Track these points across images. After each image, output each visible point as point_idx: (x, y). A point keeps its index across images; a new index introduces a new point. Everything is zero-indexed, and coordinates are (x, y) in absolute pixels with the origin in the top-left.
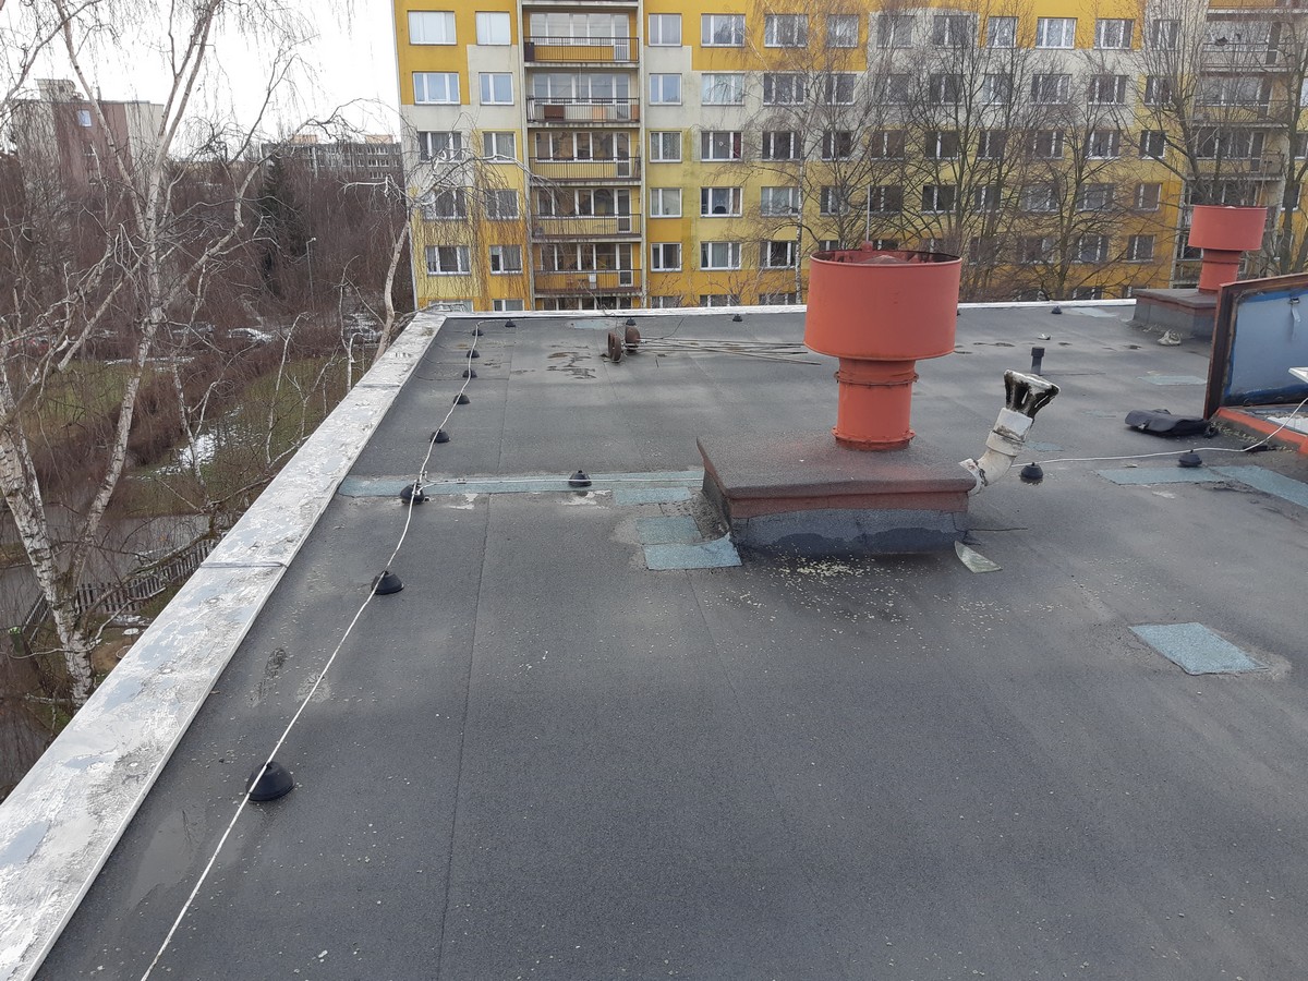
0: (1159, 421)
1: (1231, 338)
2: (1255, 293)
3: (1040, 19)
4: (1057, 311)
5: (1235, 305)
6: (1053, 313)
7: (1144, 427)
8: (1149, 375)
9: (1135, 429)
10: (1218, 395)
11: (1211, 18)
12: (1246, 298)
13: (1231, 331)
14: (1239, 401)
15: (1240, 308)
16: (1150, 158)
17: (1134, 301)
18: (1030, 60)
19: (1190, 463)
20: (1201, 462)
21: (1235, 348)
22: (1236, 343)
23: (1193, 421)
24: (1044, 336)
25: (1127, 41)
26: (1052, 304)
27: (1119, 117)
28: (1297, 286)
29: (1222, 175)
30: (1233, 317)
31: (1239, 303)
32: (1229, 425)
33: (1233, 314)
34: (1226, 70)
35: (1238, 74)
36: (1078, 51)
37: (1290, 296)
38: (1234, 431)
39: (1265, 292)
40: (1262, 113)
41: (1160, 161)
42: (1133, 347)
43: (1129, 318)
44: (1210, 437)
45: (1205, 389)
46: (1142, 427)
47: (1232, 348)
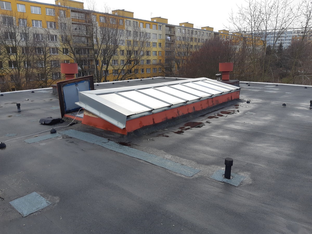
0: (48, 121)
1: (63, 96)
2: (66, 84)
3: (33, 20)
4: (33, 92)
5: (62, 87)
6: (32, 92)
7: (44, 123)
8: (53, 107)
9: (42, 124)
10: (64, 111)
11: (73, 23)
12: (64, 85)
13: (63, 94)
14: (69, 112)
15: (63, 88)
16: (65, 54)
17: (52, 88)
18: (30, 29)
19: (53, 132)
20: (56, 131)
21: (65, 98)
22: (65, 97)
23: (57, 119)
24: (27, 99)
25: (55, 27)
26: (32, 90)
27: (56, 44)
28: (77, 81)
29: (81, 58)
30: (62, 91)
31: (63, 87)
32: (67, 118)
33: (62, 90)
34: (77, 35)
35: (79, 36)
36: (43, 29)
37: (75, 84)
38: (68, 120)
39: (69, 84)
40: (87, 45)
41: (68, 55)
42: (51, 100)
43: (52, 92)
44: (62, 123)
45: (60, 110)
46: (43, 123)
47: (64, 99)
